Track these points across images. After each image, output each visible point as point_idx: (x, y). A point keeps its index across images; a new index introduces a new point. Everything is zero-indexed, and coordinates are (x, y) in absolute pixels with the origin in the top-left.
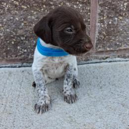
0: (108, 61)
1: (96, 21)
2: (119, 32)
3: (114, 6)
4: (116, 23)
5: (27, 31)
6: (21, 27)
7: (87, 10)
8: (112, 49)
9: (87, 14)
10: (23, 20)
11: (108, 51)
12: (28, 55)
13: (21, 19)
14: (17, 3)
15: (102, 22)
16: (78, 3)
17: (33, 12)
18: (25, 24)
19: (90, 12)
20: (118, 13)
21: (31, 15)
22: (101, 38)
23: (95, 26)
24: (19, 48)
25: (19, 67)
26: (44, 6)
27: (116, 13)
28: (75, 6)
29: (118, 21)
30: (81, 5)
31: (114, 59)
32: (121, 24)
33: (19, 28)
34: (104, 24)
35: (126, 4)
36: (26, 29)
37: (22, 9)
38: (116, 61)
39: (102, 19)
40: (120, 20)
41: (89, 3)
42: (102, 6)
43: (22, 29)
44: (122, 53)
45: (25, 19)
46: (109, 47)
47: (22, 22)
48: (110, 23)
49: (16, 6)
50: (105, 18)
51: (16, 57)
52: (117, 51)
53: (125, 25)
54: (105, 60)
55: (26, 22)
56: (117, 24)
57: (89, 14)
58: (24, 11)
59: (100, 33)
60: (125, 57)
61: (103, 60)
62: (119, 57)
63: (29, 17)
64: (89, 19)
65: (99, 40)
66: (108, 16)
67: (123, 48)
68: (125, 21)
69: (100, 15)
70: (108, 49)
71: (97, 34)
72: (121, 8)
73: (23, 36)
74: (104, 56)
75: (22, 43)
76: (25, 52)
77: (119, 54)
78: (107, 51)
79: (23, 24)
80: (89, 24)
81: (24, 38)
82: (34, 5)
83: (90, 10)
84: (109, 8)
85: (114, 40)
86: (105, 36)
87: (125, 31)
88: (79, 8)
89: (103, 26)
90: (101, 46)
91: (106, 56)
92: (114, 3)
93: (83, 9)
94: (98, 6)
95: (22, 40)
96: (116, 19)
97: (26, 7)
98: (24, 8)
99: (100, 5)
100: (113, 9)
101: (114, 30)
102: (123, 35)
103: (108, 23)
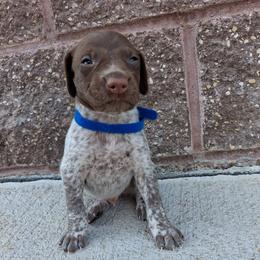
4: (241, 93)
6: (66, 113)
9: (178, 80)
10: (68, 101)
14: (58, 75)
19: (183, 76)
20: (243, 71)
41: (180, 59)
42: (206, 63)
47: (68, 105)
49: (56, 80)
50: (215, 85)
64: (184, 89)
66: (221, 80)
72: (251, 61)
79: (69, 108)
80: (185, 100)
89: (212, 101)
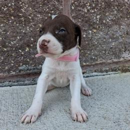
2: (94, 46)
3: (87, 19)
8: (88, 64)
11: (85, 66)
26: (12, 18)
27: (90, 25)
29: (92, 33)
31: (92, 74)
32: (96, 37)
38: (93, 76)
40: (95, 33)
44: (99, 68)
46: (85, 62)
48: (84, 36)
52: (94, 65)
53: (100, 38)
56: (92, 37)
60: (102, 71)
62: (95, 72)
67: (99, 62)
68: (100, 34)
70: (84, 64)
77: (96, 69)
84: (83, 20)
85: (89, 54)
86: (80, 50)
87: (100, 44)
91: (83, 71)
92: (87, 15)
96: (90, 32)
100: (86, 22)
101: (89, 44)
102: (98, 48)
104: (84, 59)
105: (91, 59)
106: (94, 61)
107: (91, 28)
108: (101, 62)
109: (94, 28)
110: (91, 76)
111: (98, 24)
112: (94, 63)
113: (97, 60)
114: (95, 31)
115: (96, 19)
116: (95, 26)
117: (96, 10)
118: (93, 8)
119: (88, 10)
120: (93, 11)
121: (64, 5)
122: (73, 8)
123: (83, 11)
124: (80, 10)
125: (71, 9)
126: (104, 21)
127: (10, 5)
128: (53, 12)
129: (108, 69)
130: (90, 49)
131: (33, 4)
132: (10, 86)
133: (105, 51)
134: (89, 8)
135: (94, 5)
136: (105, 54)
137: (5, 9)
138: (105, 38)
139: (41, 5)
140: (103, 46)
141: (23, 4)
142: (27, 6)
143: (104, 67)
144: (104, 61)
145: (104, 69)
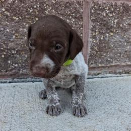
0: (100, 77)
1: (88, 36)
2: (110, 48)
3: (105, 22)
5: (19, 44)
7: (80, 25)
8: (103, 65)
12: (19, 70)
13: (12, 31)
15: (94, 37)
16: (71, 17)
17: (25, 24)
18: (16, 36)
21: (23, 28)
22: (94, 53)
23: (88, 42)
24: (9, 62)
25: (10, 82)
26: (37, 19)
27: (108, 29)
28: (68, 21)
29: (109, 36)
30: (74, 20)
31: (106, 75)
32: (112, 40)
33: (10, 41)
34: (96, 40)
35: (116, 21)
36: (18, 42)
37: (14, 20)
38: (107, 77)
39: (94, 34)
40: (111, 36)
43: (13, 41)
44: (113, 69)
45: (17, 31)
46: (101, 63)
48: (102, 38)
51: (6, 72)
52: (108, 67)
53: (116, 41)
54: (97, 76)
55: (17, 35)
56: (109, 40)
57: (81, 29)
58: (16, 23)
59: (92, 49)
60: (115, 73)
61: (95, 76)
62: (110, 73)
63: (21, 29)
65: (91, 56)
67: (114, 64)
68: (116, 37)
69: (92, 30)
70: (100, 65)
71: (89, 50)
73: (14, 49)
74: (96, 72)
75: (13, 57)
76: (16, 67)
77: (110, 70)
78: (99, 67)
81: (15, 52)
82: (26, 16)
83: (82, 25)
84: (101, 24)
85: (105, 56)
86: (97, 52)
87: (116, 47)
88: (72, 22)
90: (93, 62)
91: (98, 72)
92: (106, 19)
93: (76, 24)
94: (90, 22)
95: (13, 54)
96: (107, 35)
97: (18, 19)
98: (15, 19)
99: (92, 20)
100: (104, 25)
101: (105, 47)
102: (114, 51)
103: (100, 38)
104: (100, 61)
105: (107, 61)
106: (109, 63)
107: (108, 31)
108: (116, 64)
109: (111, 31)
110: (105, 77)
111: (115, 28)
112: (109, 65)
113: (112, 62)
114: (112, 34)
115: (114, 22)
116: (112, 30)
117: (114, 14)
118: (112, 12)
119: (107, 14)
120: (111, 15)
121: (85, 9)
122: (93, 11)
123: (102, 15)
124: (99, 14)
125: (91, 12)
126: (121, 25)
127: (35, 7)
128: (74, 14)
129: (121, 71)
130: (107, 51)
131: (56, 6)
132: (33, 82)
133: (120, 54)
134: (108, 12)
135: (112, 9)
136: (120, 56)
137: (31, 11)
138: (121, 42)
139: (63, 8)
140: (118, 49)
141: (48, 6)
142: (51, 8)
143: (118, 69)
144: (118, 63)
145: (118, 71)
